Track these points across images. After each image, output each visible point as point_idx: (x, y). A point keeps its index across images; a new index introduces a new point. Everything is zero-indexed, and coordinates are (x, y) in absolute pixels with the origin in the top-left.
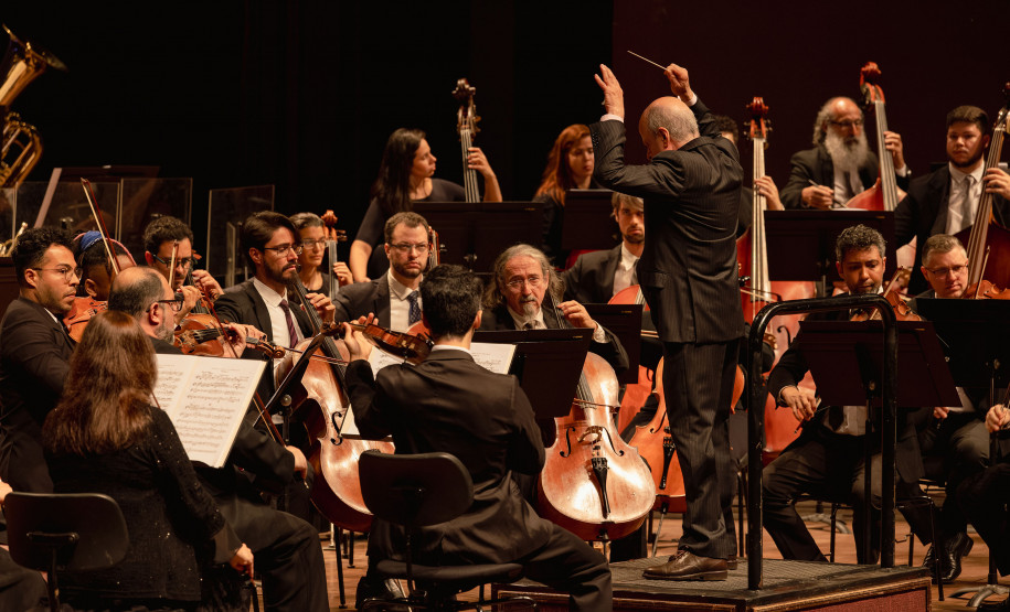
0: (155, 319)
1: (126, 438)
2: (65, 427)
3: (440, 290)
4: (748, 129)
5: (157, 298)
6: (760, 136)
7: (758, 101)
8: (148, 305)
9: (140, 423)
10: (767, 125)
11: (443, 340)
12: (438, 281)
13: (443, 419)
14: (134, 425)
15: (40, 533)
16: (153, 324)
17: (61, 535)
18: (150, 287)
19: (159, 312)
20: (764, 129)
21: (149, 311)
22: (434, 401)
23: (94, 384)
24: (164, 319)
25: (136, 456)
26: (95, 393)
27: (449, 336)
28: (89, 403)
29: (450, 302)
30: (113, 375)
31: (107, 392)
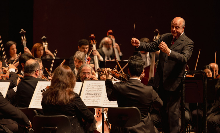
0: (37, 74)
1: (68, 102)
2: (50, 97)
3: (135, 63)
4: (91, 42)
5: (38, 68)
6: (94, 44)
7: (92, 35)
8: (35, 70)
9: (72, 97)
10: (95, 41)
11: (134, 76)
12: (134, 60)
13: (132, 98)
14: (70, 98)
15: (46, 127)
16: (36, 75)
17: (53, 127)
18: (36, 65)
19: (38, 72)
20: (95, 42)
21: (36, 71)
22: (130, 93)
23: (60, 86)
24: (39, 74)
25: (71, 106)
26: (60, 88)
27: (135, 76)
28: (58, 91)
29: (138, 67)
30: (65, 83)
31: (63, 88)
